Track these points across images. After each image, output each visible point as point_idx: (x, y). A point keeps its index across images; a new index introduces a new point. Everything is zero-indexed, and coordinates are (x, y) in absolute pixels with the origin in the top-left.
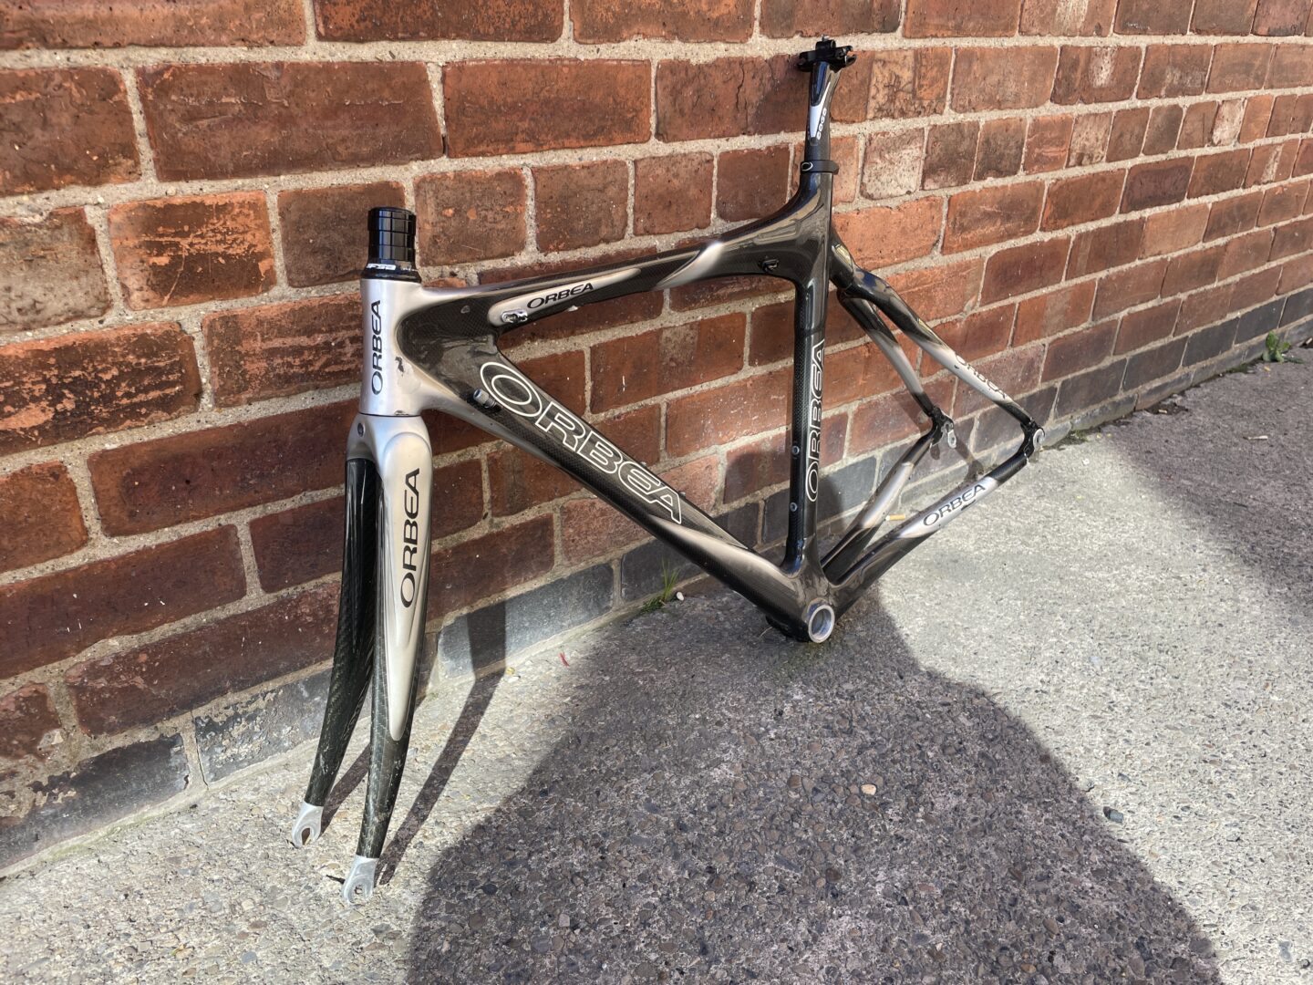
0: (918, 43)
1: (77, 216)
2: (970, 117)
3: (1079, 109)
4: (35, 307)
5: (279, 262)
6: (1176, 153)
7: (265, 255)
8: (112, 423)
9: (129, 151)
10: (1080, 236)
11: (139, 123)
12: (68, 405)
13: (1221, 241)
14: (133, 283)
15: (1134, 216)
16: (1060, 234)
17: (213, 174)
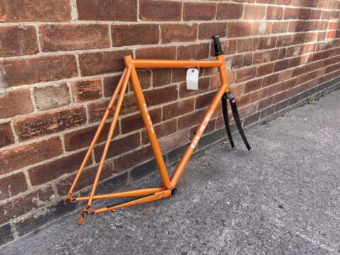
0: (230, 39)
1: (65, 85)
2: (241, 54)
3: (264, 50)
4: (56, 104)
5: (103, 92)
6: (285, 59)
7: (101, 91)
8: (69, 127)
9: (76, 71)
10: (265, 78)
11: (78, 65)
12: (61, 124)
13: (296, 77)
14: (75, 98)
15: (276, 73)
16: (260, 78)
17: (92, 75)
